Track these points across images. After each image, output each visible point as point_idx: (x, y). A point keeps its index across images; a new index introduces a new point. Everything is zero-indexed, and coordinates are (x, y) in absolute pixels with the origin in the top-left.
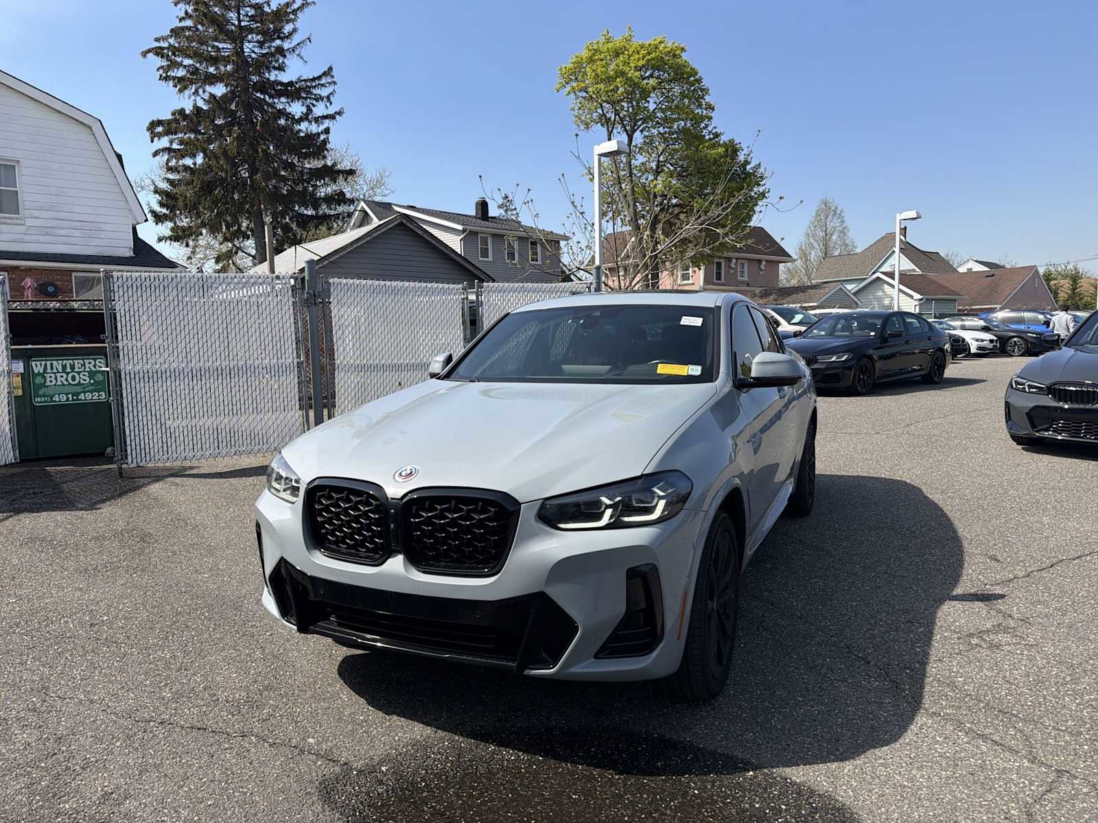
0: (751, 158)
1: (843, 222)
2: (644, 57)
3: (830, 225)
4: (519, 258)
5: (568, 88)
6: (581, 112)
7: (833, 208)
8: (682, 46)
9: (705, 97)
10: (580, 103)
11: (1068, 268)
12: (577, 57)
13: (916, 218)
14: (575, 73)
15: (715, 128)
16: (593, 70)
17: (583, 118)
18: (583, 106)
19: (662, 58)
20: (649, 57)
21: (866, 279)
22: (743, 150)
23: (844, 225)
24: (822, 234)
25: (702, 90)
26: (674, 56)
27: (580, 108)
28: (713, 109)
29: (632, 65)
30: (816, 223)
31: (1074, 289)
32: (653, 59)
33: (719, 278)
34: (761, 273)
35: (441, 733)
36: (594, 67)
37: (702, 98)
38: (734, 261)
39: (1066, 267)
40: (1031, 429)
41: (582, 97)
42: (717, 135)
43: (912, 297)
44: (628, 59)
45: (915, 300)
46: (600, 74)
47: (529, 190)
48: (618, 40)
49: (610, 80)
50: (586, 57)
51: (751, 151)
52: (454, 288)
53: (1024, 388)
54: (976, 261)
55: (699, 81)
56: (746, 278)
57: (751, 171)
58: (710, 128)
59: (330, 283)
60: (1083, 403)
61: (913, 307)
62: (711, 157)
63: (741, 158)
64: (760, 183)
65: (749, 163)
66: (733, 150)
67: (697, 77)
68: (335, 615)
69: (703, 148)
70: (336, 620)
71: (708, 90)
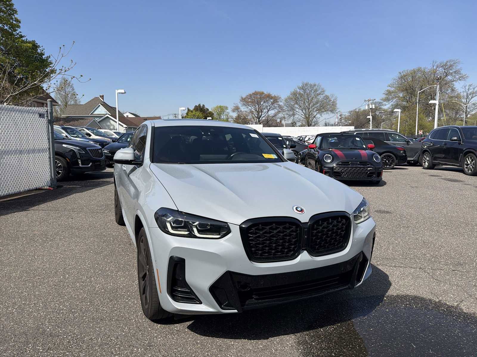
0: (45, 52)
9: (15, 15)
13: (124, 93)
15: (21, 32)
21: (102, 117)
22: (40, 47)
25: (13, 11)
28: (20, 23)
37: (13, 15)
42: (22, 37)
43: (122, 126)
45: (124, 127)
51: (45, 49)
54: (129, 113)
58: (18, 32)
61: (123, 130)
62: (24, 47)
63: (39, 51)
64: (50, 66)
65: (44, 55)
66: (35, 46)
67: (11, 3)
68: (256, 295)
69: (19, 41)
70: (257, 297)
71: (17, 12)
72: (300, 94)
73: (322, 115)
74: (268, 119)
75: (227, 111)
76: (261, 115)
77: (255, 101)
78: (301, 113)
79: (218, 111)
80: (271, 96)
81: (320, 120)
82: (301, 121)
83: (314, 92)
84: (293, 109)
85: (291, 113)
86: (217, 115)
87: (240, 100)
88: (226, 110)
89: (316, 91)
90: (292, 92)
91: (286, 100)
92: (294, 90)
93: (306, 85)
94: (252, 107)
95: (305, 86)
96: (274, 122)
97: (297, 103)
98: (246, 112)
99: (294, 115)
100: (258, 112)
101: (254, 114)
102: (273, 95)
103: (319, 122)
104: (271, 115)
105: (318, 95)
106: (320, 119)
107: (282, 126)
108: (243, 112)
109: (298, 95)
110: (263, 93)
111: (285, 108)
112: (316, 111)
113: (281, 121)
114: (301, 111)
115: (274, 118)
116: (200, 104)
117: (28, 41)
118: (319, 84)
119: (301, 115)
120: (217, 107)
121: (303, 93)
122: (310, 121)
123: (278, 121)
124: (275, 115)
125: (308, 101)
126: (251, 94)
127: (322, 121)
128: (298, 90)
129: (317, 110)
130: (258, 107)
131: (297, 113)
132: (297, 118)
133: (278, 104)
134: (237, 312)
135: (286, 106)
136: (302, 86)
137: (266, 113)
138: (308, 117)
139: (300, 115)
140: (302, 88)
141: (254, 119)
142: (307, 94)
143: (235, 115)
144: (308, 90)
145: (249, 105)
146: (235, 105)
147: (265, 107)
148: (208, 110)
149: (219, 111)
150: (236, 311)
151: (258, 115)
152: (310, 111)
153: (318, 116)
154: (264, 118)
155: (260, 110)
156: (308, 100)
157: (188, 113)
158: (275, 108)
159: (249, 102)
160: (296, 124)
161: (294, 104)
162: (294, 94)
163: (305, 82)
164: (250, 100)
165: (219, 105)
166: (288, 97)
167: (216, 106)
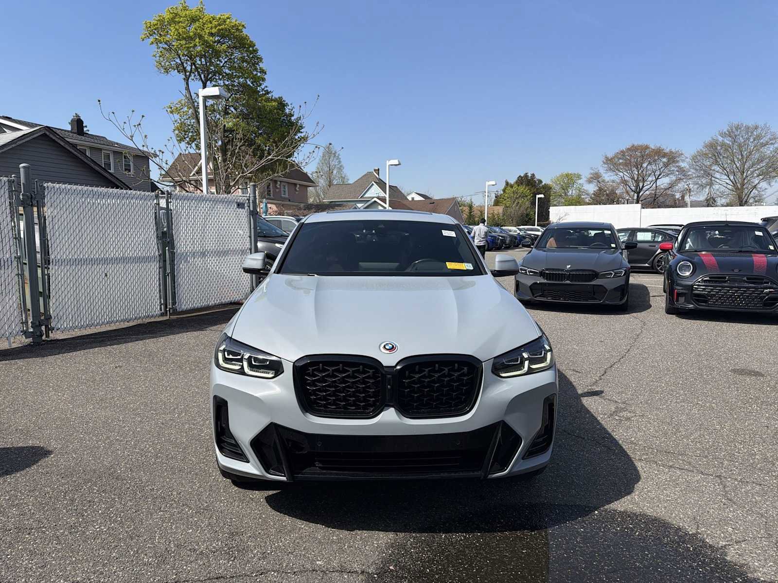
0: (294, 112)
1: (340, 162)
2: (216, 27)
3: (332, 163)
4: (134, 169)
5: (152, 39)
6: (161, 59)
7: (333, 152)
8: (243, 23)
9: (260, 64)
10: (161, 52)
11: (462, 200)
12: (160, 16)
13: (398, 165)
14: (158, 29)
15: (267, 87)
16: (177, 29)
17: (163, 64)
18: (163, 55)
19: (229, 30)
20: (220, 28)
21: (369, 201)
22: (288, 106)
23: (341, 164)
24: (327, 169)
25: (258, 58)
26: (237, 30)
27: (160, 56)
28: (265, 73)
29: (207, 31)
30: (323, 161)
31: (471, 213)
32: (222, 29)
33: (269, 194)
34: (297, 193)
35: (401, 535)
36: (177, 27)
37: (257, 64)
38: (279, 183)
39: (461, 199)
40: (532, 296)
41: (163, 48)
42: (268, 93)
44: (203, 26)
46: (181, 33)
47: (143, 116)
48: (193, 10)
49: (190, 39)
50: (168, 18)
51: (294, 107)
52: (149, 195)
53: (526, 272)
54: (416, 193)
55: (256, 51)
56: (287, 196)
57: (294, 121)
58: (263, 87)
59: (45, 187)
60: (553, 280)
62: (267, 108)
63: (287, 111)
64: (301, 131)
65: (293, 115)
66: (282, 105)
67: (255, 48)
68: (320, 462)
69: (262, 100)
70: (321, 465)
71: (262, 59)
72: (723, 145)
73: (772, 185)
74: (655, 192)
75: (580, 181)
76: (643, 187)
77: (630, 162)
78: (726, 181)
79: (562, 183)
80: (664, 152)
81: (767, 194)
82: (725, 196)
83: (754, 140)
84: (708, 174)
85: (704, 181)
86: (561, 189)
87: (603, 162)
88: (578, 180)
89: (759, 137)
90: (706, 142)
91: (694, 158)
92: (710, 139)
93: (738, 128)
94: (625, 173)
95: (734, 130)
96: (669, 199)
97: (716, 162)
98: (613, 181)
99: (711, 184)
100: (636, 181)
101: (630, 185)
102: (667, 151)
103: (765, 196)
104: (662, 186)
105: (763, 145)
106: (766, 191)
107: (684, 205)
108: (608, 182)
109: (719, 148)
110: (647, 147)
111: (692, 172)
112: (758, 176)
113: (683, 197)
114: (726, 177)
115: (669, 192)
116: (527, 174)
117: (273, 98)
118: (765, 125)
119: (725, 185)
120: (562, 176)
121: (731, 143)
122: (744, 196)
123: (677, 197)
124: (671, 186)
125: (740, 157)
126: (624, 150)
127: (772, 194)
128: (720, 139)
129: (761, 175)
130: (637, 173)
131: (718, 181)
132: (718, 190)
133: (677, 166)
134: (286, 480)
135: (693, 169)
136: (728, 131)
137: (652, 184)
138: (740, 187)
139: (723, 183)
140: (730, 134)
141: (629, 195)
142: (740, 146)
143: (592, 188)
144: (742, 137)
145: (619, 171)
146: (593, 171)
147: (650, 173)
148: (540, 181)
149: (564, 183)
150: (284, 479)
151: (637, 186)
152: (744, 177)
153: (763, 185)
154: (647, 192)
155: (640, 178)
156: (742, 155)
157: (506, 189)
158: (672, 173)
159: (620, 164)
160: (715, 201)
161: (711, 165)
162: (712, 146)
163: (736, 123)
164: (621, 161)
165: (566, 172)
166: (698, 152)
167: (560, 174)
